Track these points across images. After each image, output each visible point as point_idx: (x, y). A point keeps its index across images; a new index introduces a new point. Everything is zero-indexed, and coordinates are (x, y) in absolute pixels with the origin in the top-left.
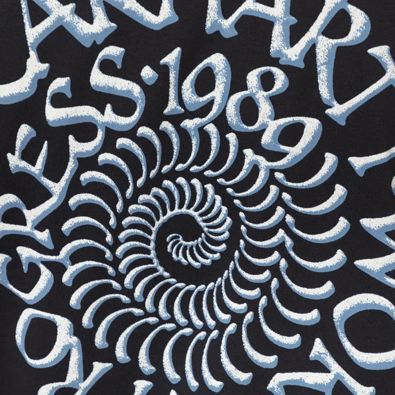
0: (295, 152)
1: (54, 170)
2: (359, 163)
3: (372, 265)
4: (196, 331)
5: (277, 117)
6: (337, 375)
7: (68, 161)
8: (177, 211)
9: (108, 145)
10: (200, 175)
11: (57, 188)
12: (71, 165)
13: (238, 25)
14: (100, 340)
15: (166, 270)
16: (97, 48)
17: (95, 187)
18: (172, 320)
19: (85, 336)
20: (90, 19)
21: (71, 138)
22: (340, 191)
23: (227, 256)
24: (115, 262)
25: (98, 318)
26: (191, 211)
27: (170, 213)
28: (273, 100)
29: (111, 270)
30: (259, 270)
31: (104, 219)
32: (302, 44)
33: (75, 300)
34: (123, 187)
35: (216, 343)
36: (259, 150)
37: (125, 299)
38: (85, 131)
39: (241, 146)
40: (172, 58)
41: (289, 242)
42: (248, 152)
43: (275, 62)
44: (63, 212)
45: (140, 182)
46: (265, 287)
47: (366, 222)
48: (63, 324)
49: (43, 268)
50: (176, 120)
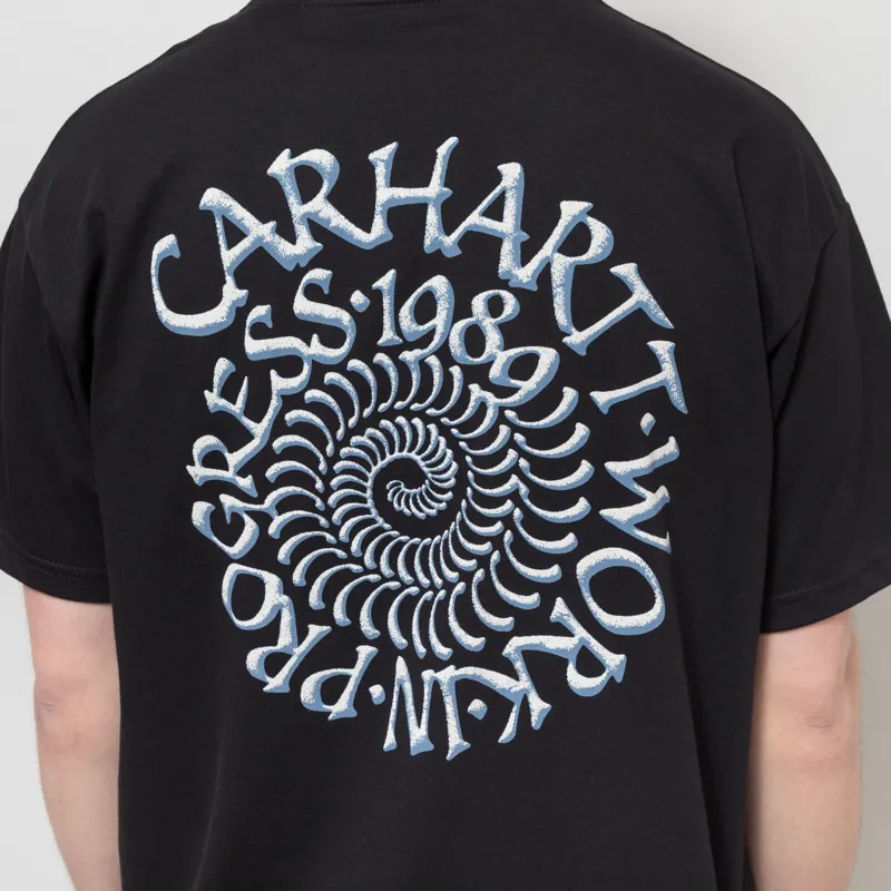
0: (528, 387)
1: (256, 409)
2: (602, 398)
3: (619, 515)
4: (423, 590)
5: (507, 347)
6: (582, 639)
7: (270, 398)
8: (397, 454)
9: (316, 381)
10: (421, 414)
11: (260, 429)
12: (275, 403)
13: (462, 242)
14: (314, 599)
15: (386, 521)
16: (300, 272)
17: (302, 428)
18: (396, 578)
19: (298, 595)
20: (292, 239)
21: (273, 373)
22: (581, 431)
23: (453, 506)
24: (328, 512)
25: (311, 575)
26: (413, 455)
27: (389, 457)
28: (502, 327)
29: (323, 521)
30: (490, 521)
31: (313, 463)
32: (535, 263)
33: (283, 554)
34: (333, 427)
35: (443, 604)
36: (487, 385)
37: (340, 553)
38: (289, 365)
39: (466, 381)
40: (386, 282)
41: (524, 490)
42: (474, 388)
43: (504, 285)
44: (266, 456)
45: (352, 421)
46: (497, 541)
47: (611, 466)
48: (272, 581)
49: (247, 518)
50: (393, 351)
